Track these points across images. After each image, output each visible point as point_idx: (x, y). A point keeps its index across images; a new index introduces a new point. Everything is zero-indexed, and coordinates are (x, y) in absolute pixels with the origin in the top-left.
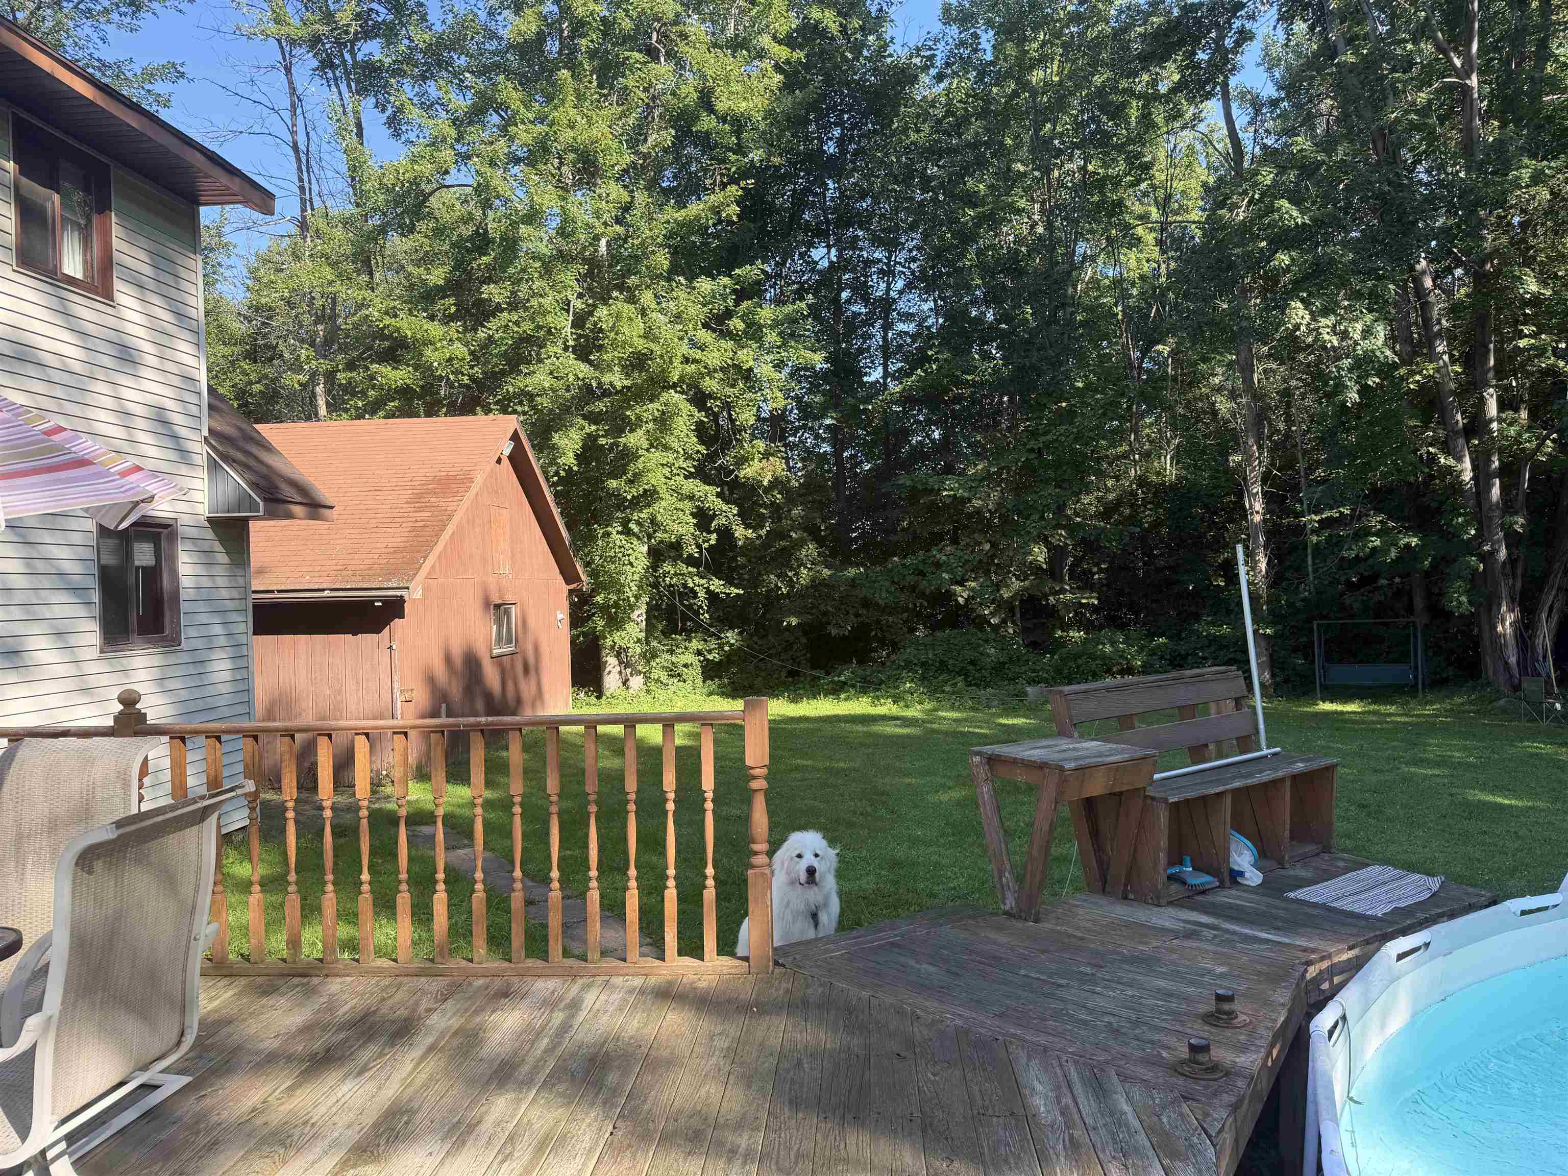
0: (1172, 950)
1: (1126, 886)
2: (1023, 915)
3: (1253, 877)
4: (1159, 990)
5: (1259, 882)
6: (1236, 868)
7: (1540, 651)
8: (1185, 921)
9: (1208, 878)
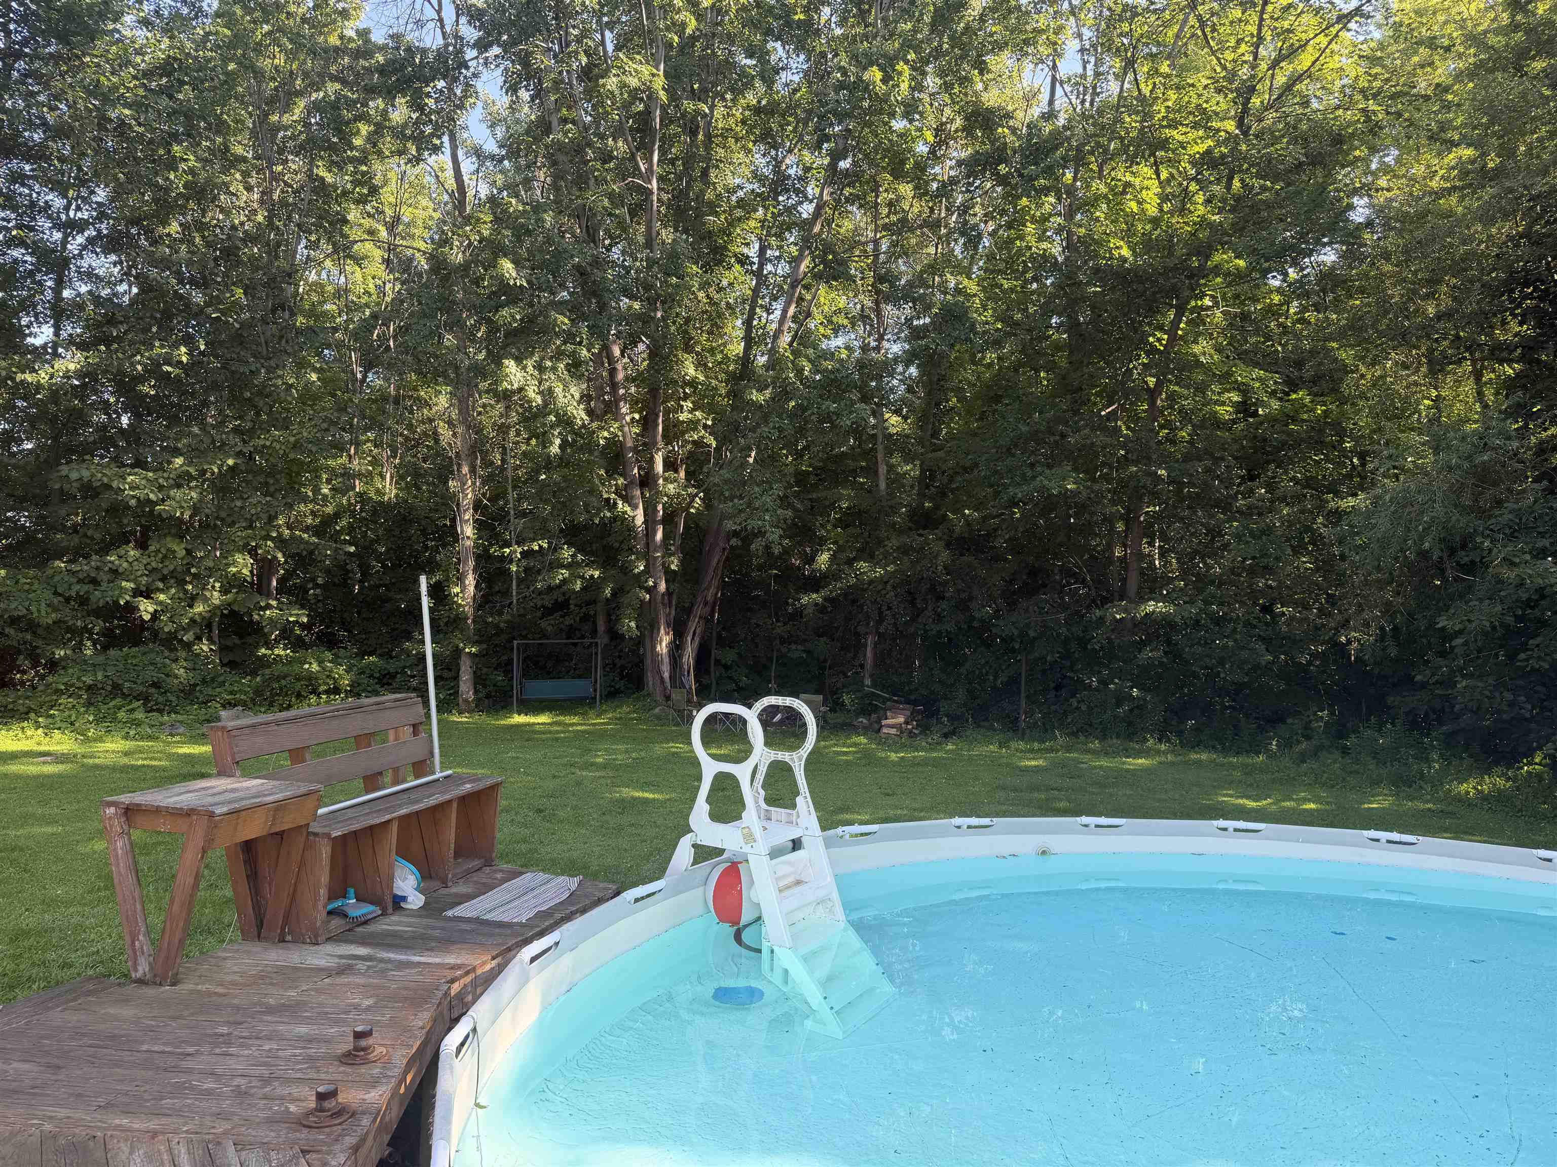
0: (319, 991)
1: (283, 929)
2: (158, 980)
3: (415, 901)
4: (300, 1038)
5: (421, 904)
6: (399, 893)
7: (686, 667)
8: (341, 957)
9: (371, 908)
